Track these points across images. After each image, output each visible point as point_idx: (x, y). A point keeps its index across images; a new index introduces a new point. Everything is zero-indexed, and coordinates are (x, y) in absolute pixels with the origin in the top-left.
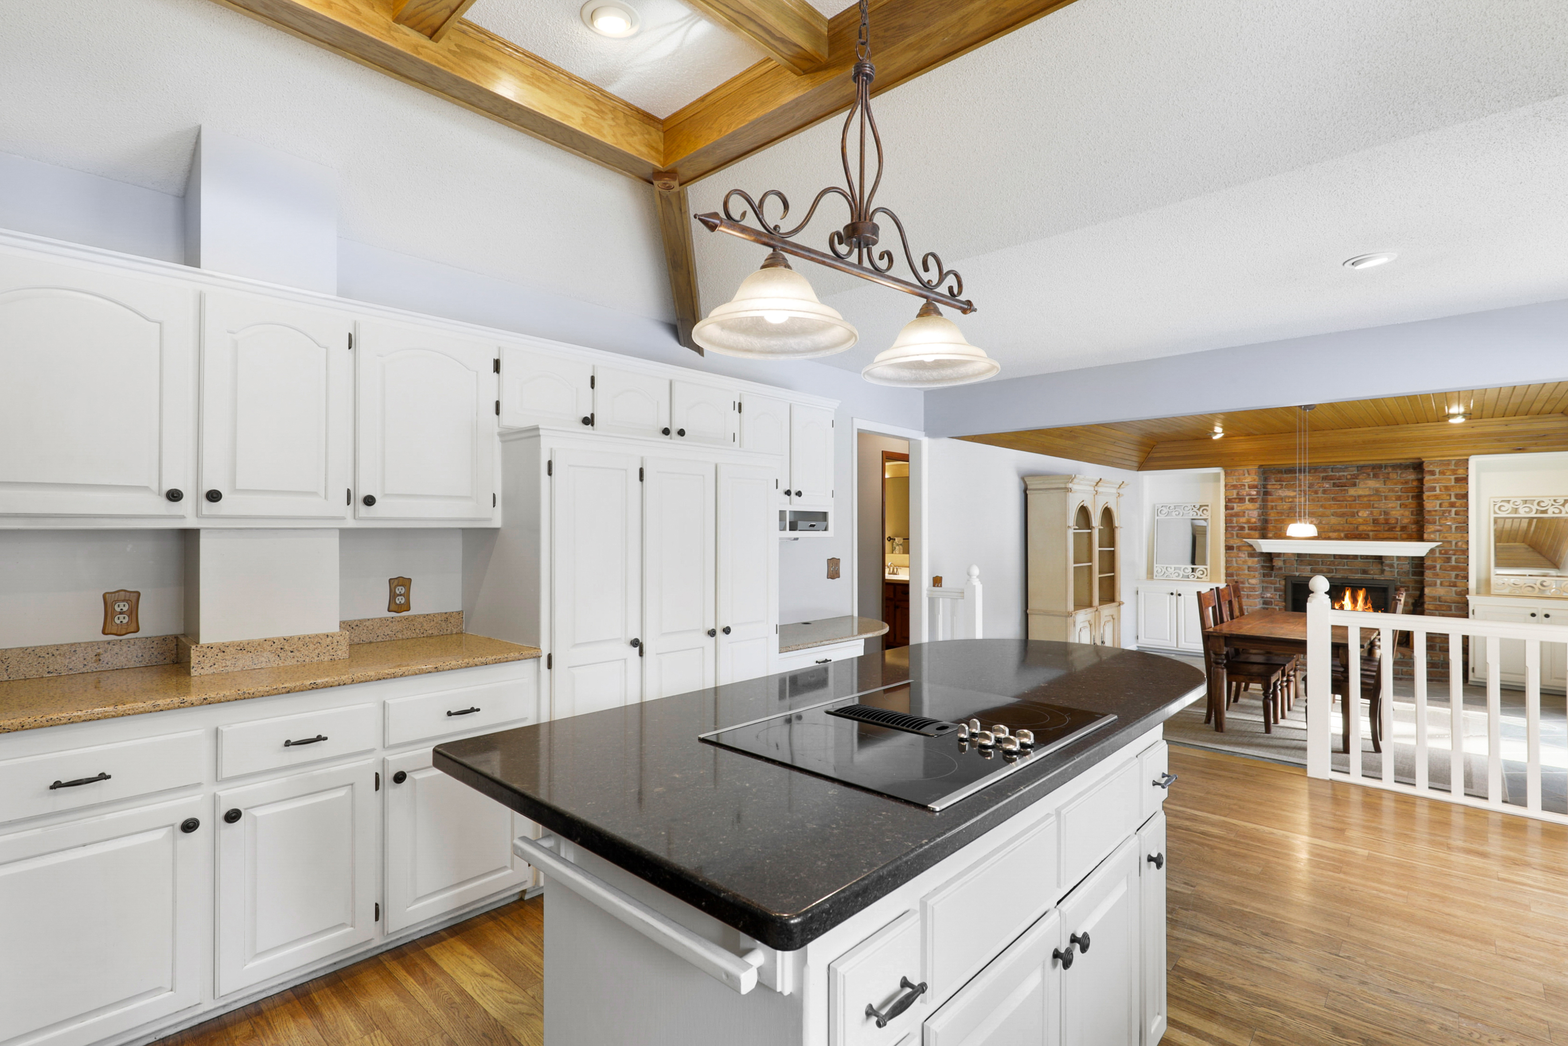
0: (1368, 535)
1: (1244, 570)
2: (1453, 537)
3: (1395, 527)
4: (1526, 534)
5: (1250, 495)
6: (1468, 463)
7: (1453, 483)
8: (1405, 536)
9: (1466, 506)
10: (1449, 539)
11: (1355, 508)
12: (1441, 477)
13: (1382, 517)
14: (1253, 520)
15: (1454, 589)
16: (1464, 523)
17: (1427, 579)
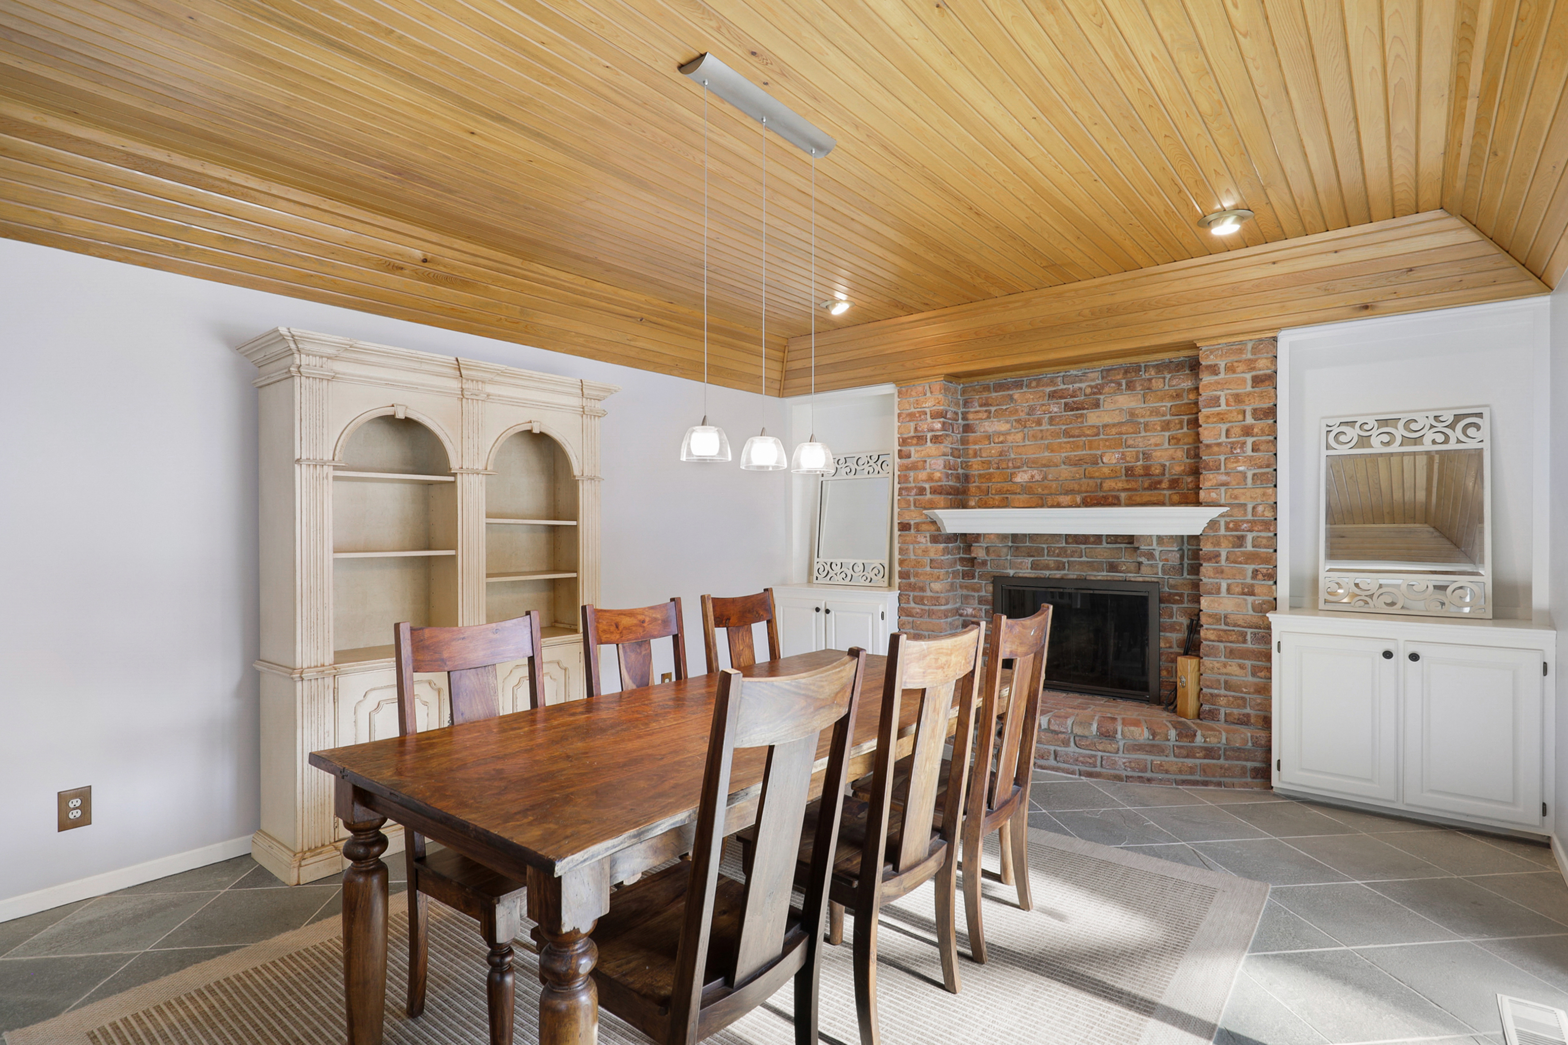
0: (1117, 498)
1: (925, 566)
2: (1250, 495)
3: (1160, 482)
4: (1426, 508)
5: (933, 431)
6: (1276, 347)
7: (1249, 388)
8: (1176, 498)
9: (1273, 431)
10: (1242, 501)
11: (1099, 449)
12: (1231, 376)
13: (1141, 462)
14: (937, 475)
15: (1250, 599)
16: (1268, 466)
17: (1205, 580)
